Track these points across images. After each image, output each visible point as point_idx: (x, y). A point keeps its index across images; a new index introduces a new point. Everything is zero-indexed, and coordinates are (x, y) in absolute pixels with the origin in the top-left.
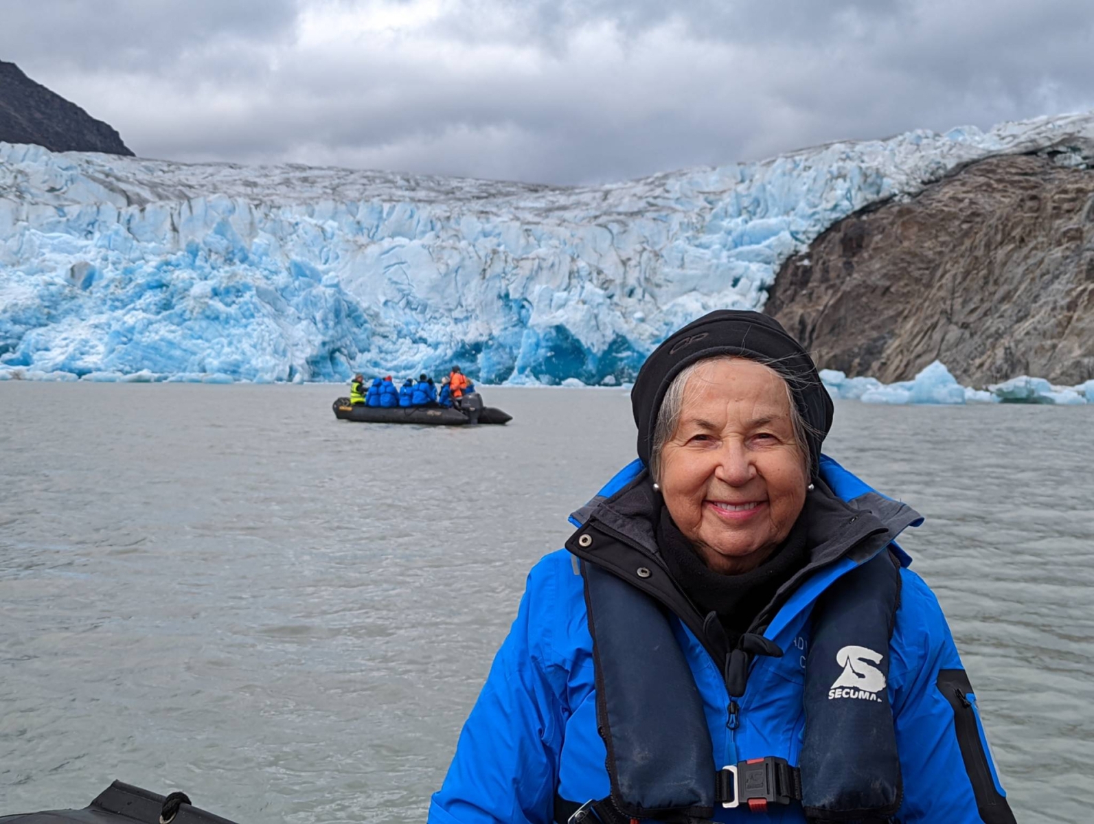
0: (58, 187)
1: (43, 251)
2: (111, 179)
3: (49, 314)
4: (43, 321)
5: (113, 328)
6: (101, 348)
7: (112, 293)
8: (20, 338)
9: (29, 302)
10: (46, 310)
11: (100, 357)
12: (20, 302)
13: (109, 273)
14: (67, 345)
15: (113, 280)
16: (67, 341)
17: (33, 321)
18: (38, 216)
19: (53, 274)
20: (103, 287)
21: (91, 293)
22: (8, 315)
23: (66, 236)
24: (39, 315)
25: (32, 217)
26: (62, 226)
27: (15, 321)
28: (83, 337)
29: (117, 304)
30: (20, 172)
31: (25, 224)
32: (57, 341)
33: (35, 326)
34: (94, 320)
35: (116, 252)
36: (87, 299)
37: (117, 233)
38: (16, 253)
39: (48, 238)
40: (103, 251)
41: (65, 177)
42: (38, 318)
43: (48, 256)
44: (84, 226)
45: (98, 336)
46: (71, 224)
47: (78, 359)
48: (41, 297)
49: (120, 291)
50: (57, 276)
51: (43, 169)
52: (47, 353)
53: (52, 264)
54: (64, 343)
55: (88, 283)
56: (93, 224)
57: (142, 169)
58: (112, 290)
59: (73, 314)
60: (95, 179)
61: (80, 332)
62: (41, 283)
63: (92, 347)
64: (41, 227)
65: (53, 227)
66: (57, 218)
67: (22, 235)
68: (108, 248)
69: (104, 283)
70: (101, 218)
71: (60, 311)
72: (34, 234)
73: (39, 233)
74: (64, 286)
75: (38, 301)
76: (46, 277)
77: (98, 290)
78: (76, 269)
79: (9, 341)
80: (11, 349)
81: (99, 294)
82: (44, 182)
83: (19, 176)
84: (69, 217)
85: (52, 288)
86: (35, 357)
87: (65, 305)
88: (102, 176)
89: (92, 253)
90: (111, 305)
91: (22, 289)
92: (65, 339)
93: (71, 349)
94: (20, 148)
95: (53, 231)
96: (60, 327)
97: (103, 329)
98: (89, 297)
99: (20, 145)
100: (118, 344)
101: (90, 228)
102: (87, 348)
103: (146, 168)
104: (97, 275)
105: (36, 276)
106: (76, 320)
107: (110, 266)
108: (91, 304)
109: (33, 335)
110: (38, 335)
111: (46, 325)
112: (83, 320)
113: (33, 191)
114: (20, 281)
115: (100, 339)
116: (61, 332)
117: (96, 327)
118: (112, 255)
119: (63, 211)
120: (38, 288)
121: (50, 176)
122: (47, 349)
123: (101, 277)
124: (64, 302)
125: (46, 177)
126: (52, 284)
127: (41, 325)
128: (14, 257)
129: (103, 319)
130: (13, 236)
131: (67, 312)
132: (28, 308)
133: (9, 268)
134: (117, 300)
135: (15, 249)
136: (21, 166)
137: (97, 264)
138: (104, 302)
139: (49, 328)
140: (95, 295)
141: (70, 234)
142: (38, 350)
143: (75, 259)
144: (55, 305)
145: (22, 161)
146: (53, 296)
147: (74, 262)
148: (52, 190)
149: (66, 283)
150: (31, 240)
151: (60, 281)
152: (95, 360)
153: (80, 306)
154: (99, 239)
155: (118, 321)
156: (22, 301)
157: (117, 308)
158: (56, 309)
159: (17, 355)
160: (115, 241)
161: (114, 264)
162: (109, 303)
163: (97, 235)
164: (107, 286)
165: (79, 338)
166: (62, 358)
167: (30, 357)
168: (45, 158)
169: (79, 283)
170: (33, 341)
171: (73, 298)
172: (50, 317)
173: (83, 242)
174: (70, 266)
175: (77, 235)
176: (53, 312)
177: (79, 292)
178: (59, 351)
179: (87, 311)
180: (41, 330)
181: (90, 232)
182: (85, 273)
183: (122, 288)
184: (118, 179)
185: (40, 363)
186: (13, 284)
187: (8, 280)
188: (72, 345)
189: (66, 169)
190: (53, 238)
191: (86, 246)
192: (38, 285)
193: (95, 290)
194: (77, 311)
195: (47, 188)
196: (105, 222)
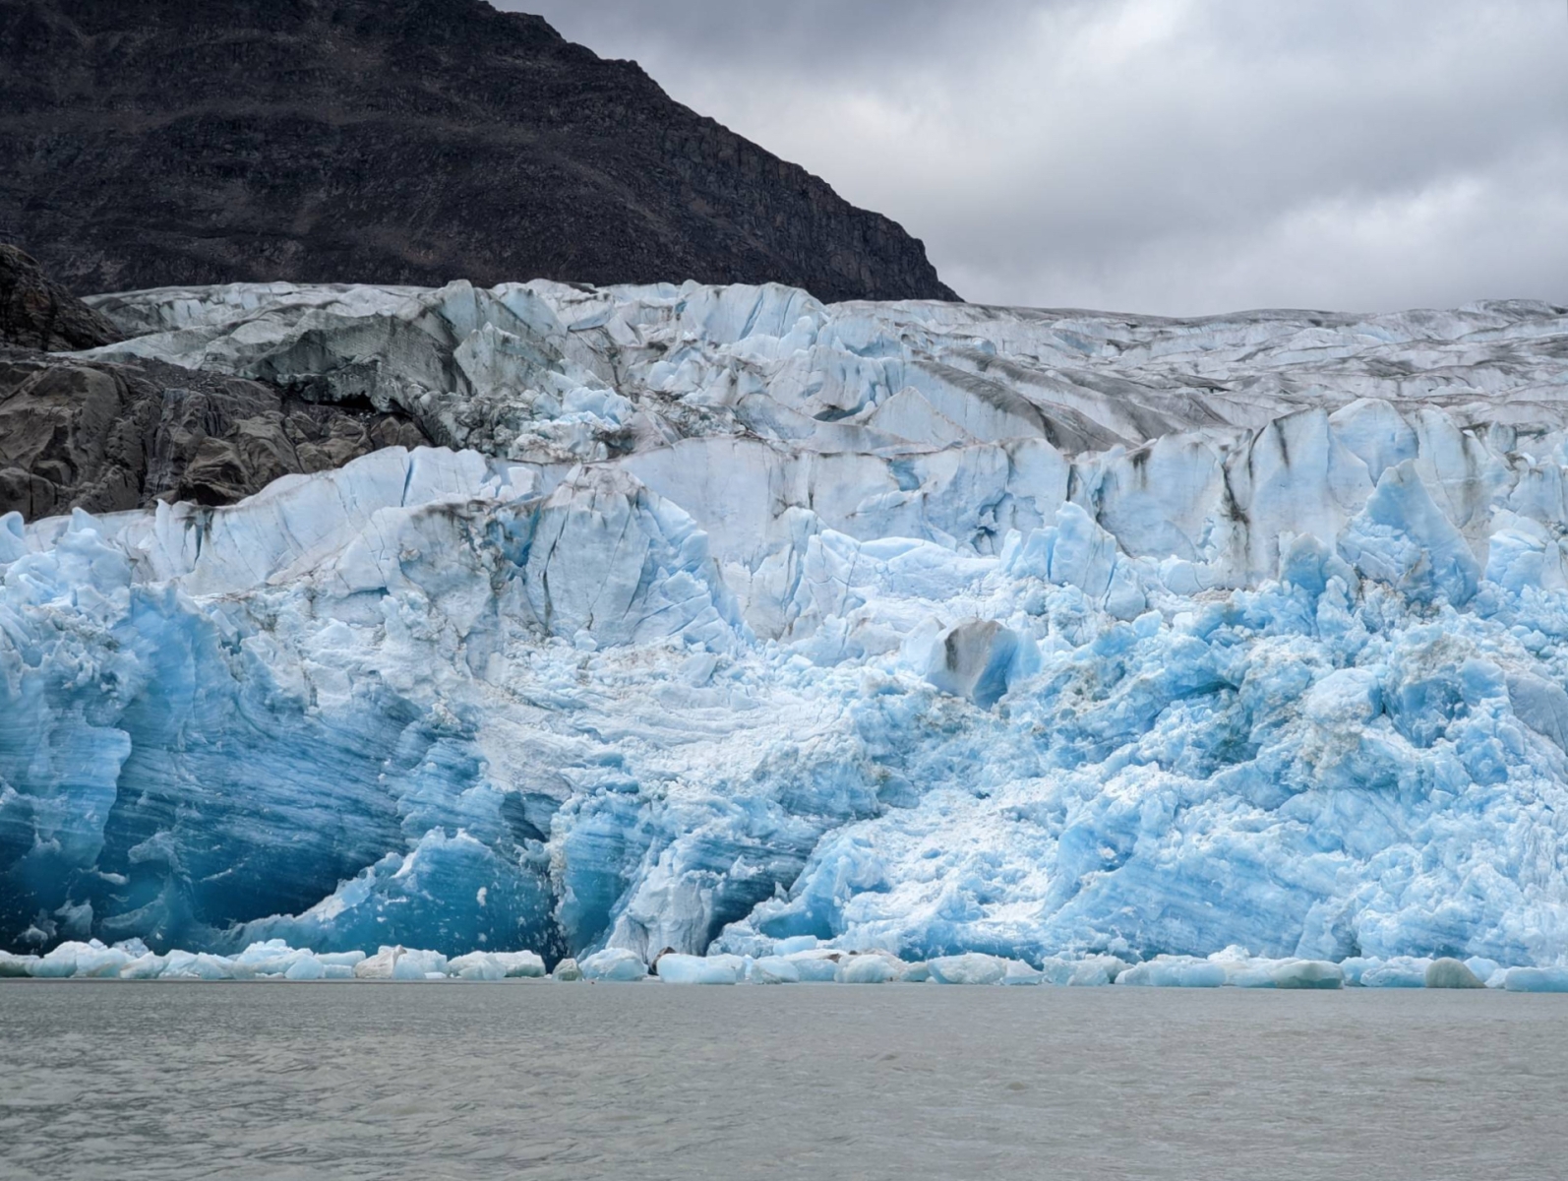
0: (848, 406)
1: (860, 591)
2: (993, 374)
3: (885, 778)
4: (870, 802)
5: (1072, 821)
6: (1039, 882)
7: (1065, 714)
8: (803, 854)
9: (830, 747)
10: (877, 769)
11: (1037, 907)
12: (804, 748)
13: (1054, 654)
14: (939, 875)
15: (1069, 674)
16: (940, 861)
17: (842, 803)
18: (841, 490)
19: (890, 660)
20: (1039, 696)
21: (1005, 714)
22: (769, 785)
23: (922, 547)
24: (857, 785)
25: (823, 494)
26: (910, 516)
27: (791, 803)
28: (984, 847)
29: (1081, 744)
30: (742, 365)
31: (806, 513)
32: (912, 862)
33: (845, 817)
34: (1015, 794)
35: (1069, 587)
36: (994, 734)
37: (1070, 531)
38: (782, 603)
39: (871, 553)
40: (1032, 586)
41: (869, 375)
42: (854, 794)
43: (873, 605)
44: (972, 513)
45: (1029, 846)
46: (935, 509)
47: (974, 917)
48: (864, 730)
49: (1090, 706)
50: (901, 666)
51: (804, 353)
52: (881, 897)
53: (885, 630)
54: (931, 866)
55: (995, 686)
56: (996, 507)
57: (1056, 341)
58: (1066, 705)
59: (954, 780)
60: (952, 377)
61: (975, 832)
62: (863, 688)
63: (1012, 879)
64: (848, 520)
65: (882, 521)
66: (893, 494)
67: (799, 547)
68: (1046, 576)
69: (1041, 682)
70: (1020, 488)
71: (913, 773)
72: (832, 544)
73: (848, 539)
74: (927, 696)
75: (854, 742)
76: (875, 670)
77: (1025, 708)
78: (960, 644)
79: (774, 865)
80: (779, 888)
81: (1027, 717)
82: (809, 392)
83: (743, 376)
84: (927, 487)
85: (894, 702)
86: (850, 910)
87: (930, 753)
88: (969, 367)
89: (999, 594)
90: (1065, 750)
91: (808, 708)
92: (934, 855)
93: (951, 884)
94: (739, 296)
95: (882, 532)
96: (917, 819)
97: (1041, 823)
98: (997, 726)
99: (738, 288)
100: (1089, 867)
101: (987, 519)
102: (997, 882)
103: (1069, 337)
104: (1021, 659)
105: (842, 669)
106: (963, 798)
107: (1053, 629)
108: (1004, 747)
109: (842, 845)
110: (857, 842)
111: (878, 815)
112: (981, 796)
113: (783, 418)
114: (802, 682)
115: (1035, 854)
116: (921, 834)
117: (1021, 816)
118: (1058, 600)
119: (909, 472)
120: (854, 703)
121: (826, 372)
122: (881, 887)
123: (1034, 664)
124: (926, 744)
125: (816, 377)
126: (891, 691)
127: (863, 815)
128: (777, 613)
129: (1042, 791)
130: (773, 549)
131: (935, 775)
132: (829, 764)
133: (770, 647)
134: (1083, 733)
135: (779, 588)
136: (744, 348)
137: (1016, 623)
138: (1043, 739)
139: (884, 821)
140: (1014, 721)
141: (933, 539)
142: (857, 889)
143: (956, 612)
144: (899, 751)
145: (744, 334)
146: (895, 726)
147: (952, 623)
148: (833, 413)
149: (933, 688)
150: (824, 562)
151: (914, 680)
152: (1022, 919)
153: (974, 755)
154: (1017, 551)
155: (1086, 798)
156: (812, 742)
157: (1081, 757)
158: (903, 764)
159: (798, 905)
160: (1069, 554)
161: (1063, 624)
162: (1059, 742)
163: (1011, 539)
164: (1053, 691)
165: (972, 850)
166: (927, 912)
167: (835, 910)
168: (808, 321)
169: (971, 684)
170: (843, 861)
171: (952, 730)
172: (891, 792)
173: (973, 563)
174: (944, 635)
175: (953, 541)
176: (897, 774)
177: (970, 710)
178: (915, 890)
179: (993, 769)
180: (865, 829)
181: (990, 533)
182: (988, 654)
183: (1095, 699)
184: (1015, 374)
185: (864, 928)
186: (781, 694)
187: (768, 680)
188: (954, 872)
189: (868, 350)
190: (887, 554)
191: (982, 575)
192: (852, 694)
193: (1015, 705)
194: (964, 770)
195: (818, 410)
196: (1030, 499)
